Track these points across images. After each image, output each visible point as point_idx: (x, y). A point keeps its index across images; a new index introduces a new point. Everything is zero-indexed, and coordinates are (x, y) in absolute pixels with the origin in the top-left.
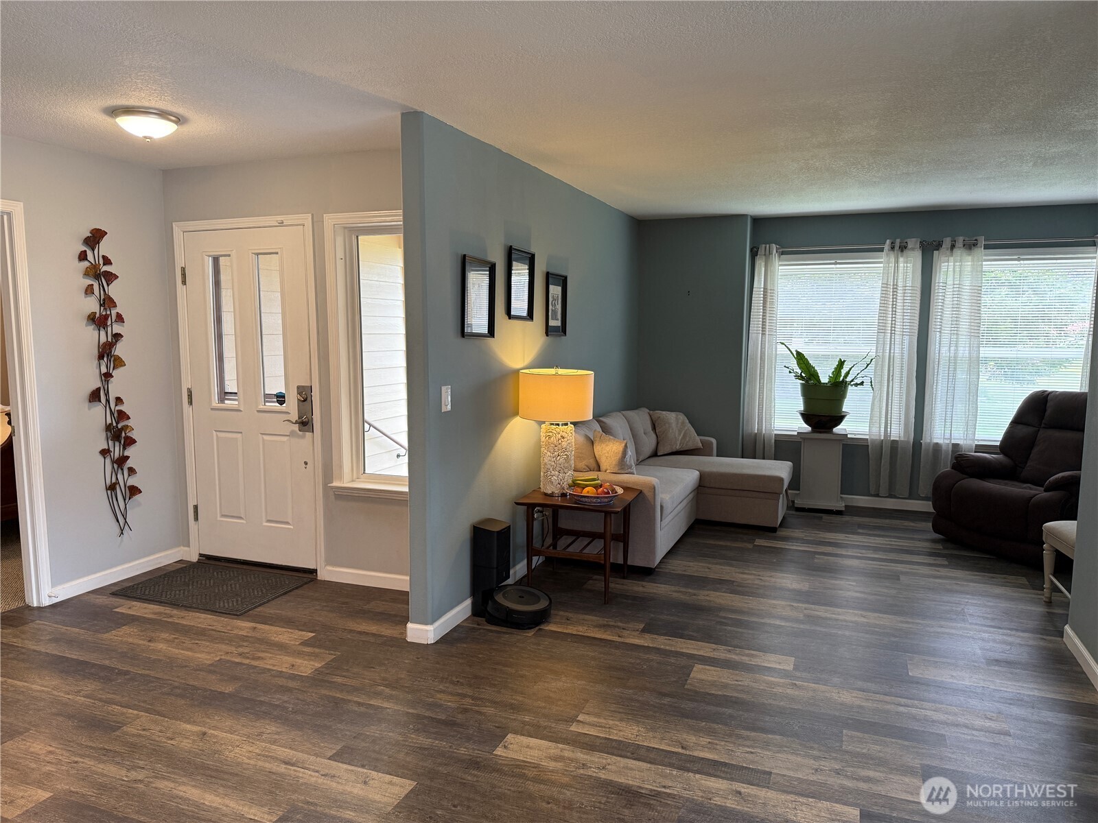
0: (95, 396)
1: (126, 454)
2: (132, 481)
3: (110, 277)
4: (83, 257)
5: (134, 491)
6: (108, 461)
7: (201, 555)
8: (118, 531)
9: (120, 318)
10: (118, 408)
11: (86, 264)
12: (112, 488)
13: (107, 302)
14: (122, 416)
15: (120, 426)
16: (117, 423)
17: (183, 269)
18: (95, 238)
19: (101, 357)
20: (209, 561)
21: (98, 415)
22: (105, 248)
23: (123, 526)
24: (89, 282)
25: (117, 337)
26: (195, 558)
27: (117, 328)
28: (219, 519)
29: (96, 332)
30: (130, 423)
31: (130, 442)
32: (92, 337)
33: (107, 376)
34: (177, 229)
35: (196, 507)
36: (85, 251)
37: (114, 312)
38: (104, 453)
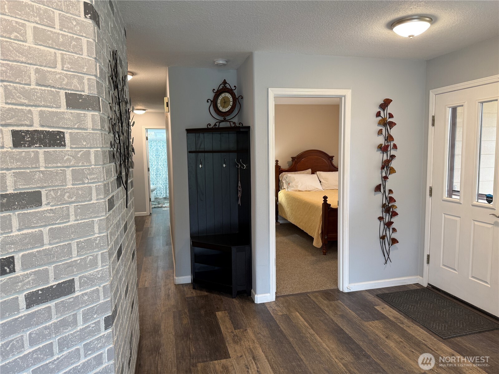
0: (378, 188)
1: (392, 220)
2: (394, 236)
3: (392, 124)
4: (378, 114)
5: (394, 241)
6: (382, 223)
7: (429, 284)
8: (384, 261)
9: (395, 147)
10: (390, 195)
11: (380, 118)
12: (383, 238)
13: (389, 138)
14: (392, 200)
15: (390, 205)
16: (389, 203)
17: (433, 117)
18: (386, 104)
19: (383, 168)
20: (432, 289)
21: (379, 199)
22: (390, 109)
23: (387, 259)
24: (380, 128)
25: (393, 157)
26: (425, 285)
27: (393, 152)
28: (441, 266)
29: (382, 154)
30: (396, 204)
31: (395, 214)
32: (379, 157)
33: (385, 178)
34: (432, 94)
35: (428, 256)
36: (380, 111)
37: (392, 144)
38: (381, 219)
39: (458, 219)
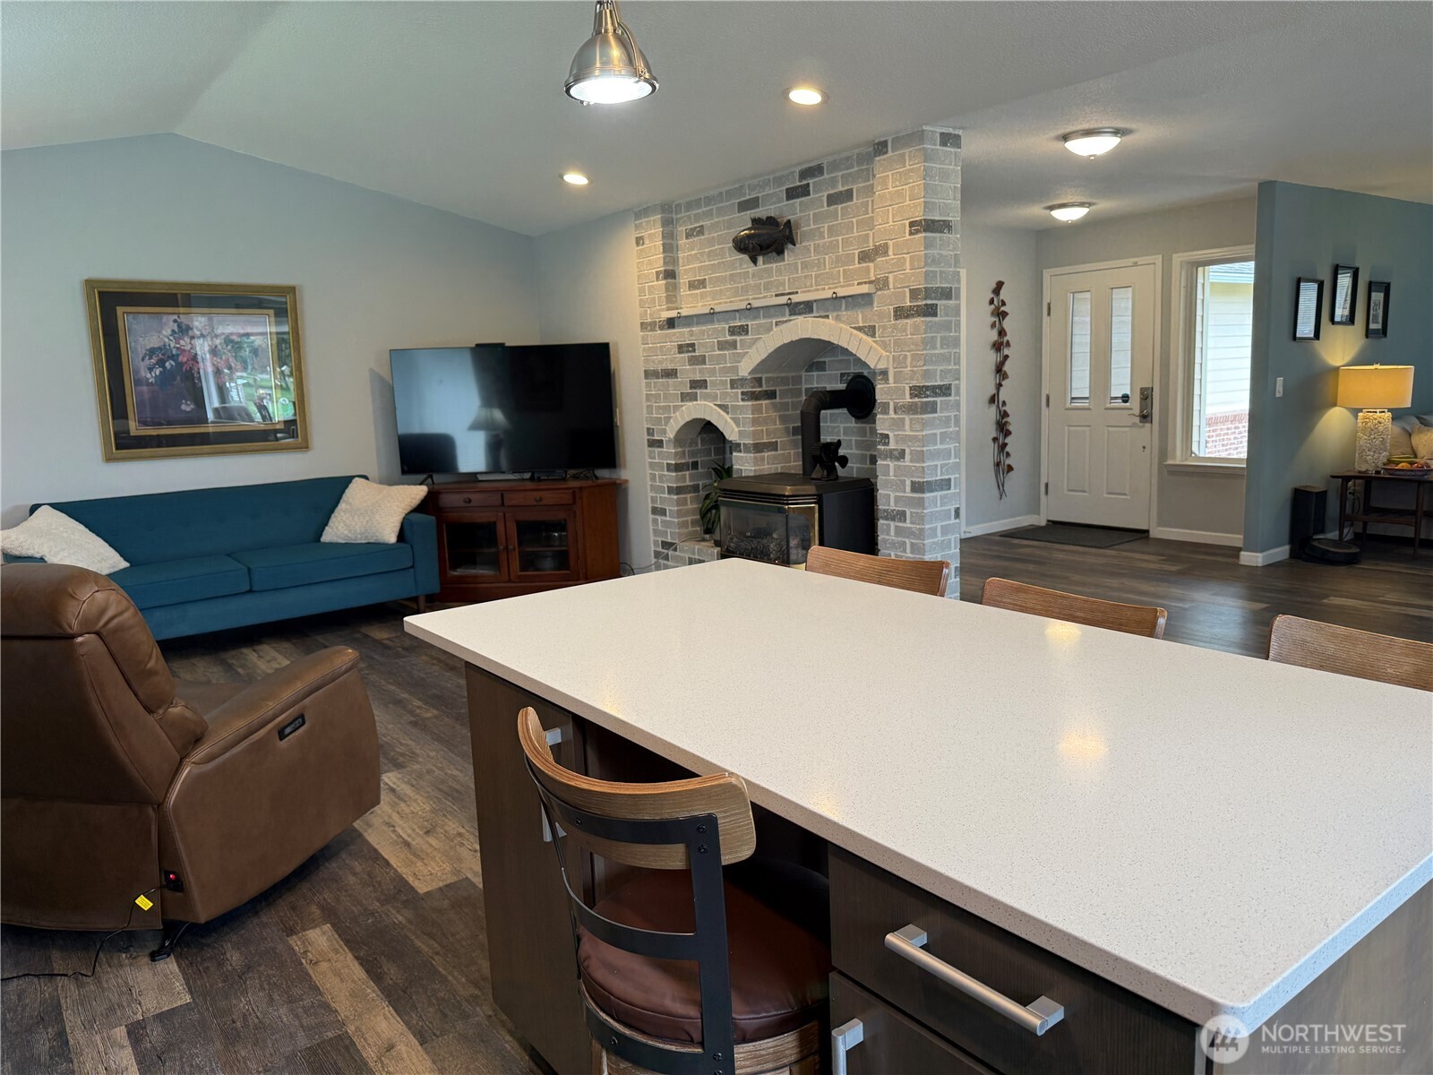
0: (993, 400)
1: (1006, 441)
2: (1008, 462)
3: (1004, 314)
4: (992, 302)
5: (1010, 468)
6: (996, 445)
7: (1049, 521)
8: (998, 495)
9: (1008, 344)
10: (1004, 408)
11: (993, 307)
12: (998, 464)
13: (1002, 333)
14: (1005, 414)
15: (1003, 421)
16: (1002, 419)
17: (1049, 304)
18: (1000, 285)
19: (998, 372)
20: (1054, 524)
21: (992, 413)
22: (1004, 294)
23: (1002, 493)
24: (994, 319)
25: (1006, 357)
26: (1043, 523)
27: (1006, 352)
28: (1066, 492)
29: (995, 355)
30: (1008, 419)
31: (1008, 433)
32: (992, 358)
33: (1000, 385)
34: (1047, 274)
35: (1047, 485)
36: (993, 298)
37: (1005, 339)
38: (995, 440)
39: (1088, 428)
